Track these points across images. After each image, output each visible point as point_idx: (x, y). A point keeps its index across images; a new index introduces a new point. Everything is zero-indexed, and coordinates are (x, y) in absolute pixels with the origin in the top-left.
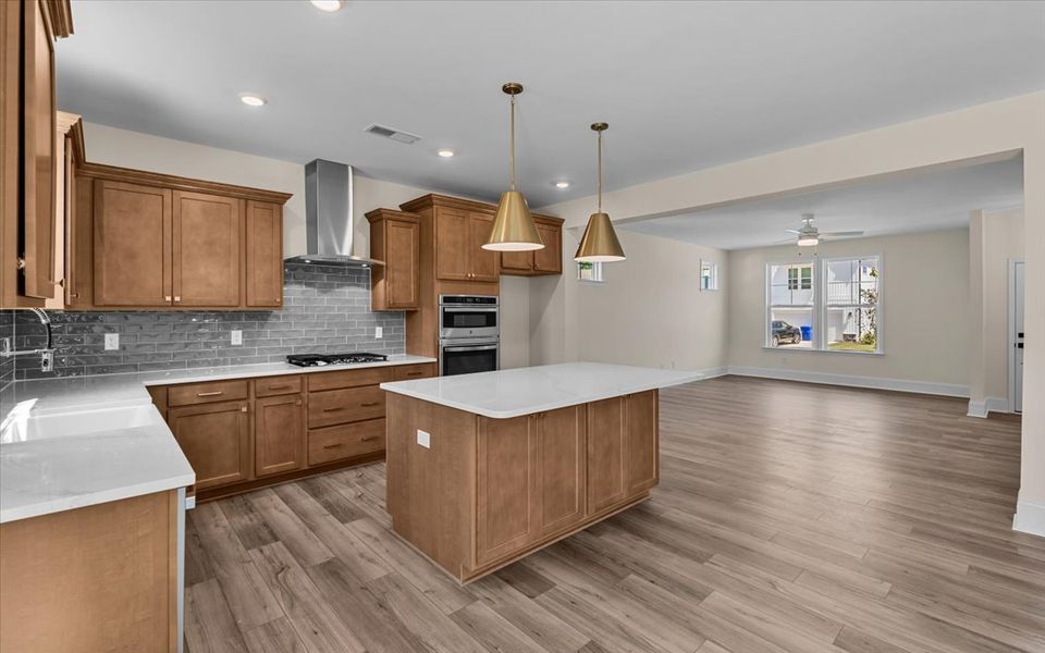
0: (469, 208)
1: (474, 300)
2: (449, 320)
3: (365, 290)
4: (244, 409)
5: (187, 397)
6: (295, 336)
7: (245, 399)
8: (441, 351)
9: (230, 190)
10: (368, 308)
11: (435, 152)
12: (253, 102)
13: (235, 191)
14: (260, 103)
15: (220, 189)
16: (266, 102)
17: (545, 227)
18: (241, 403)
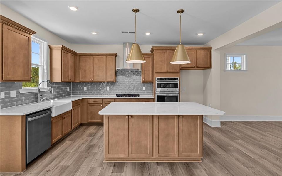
0: (167, 49)
1: (169, 79)
2: (159, 85)
3: (140, 77)
4: (101, 106)
5: (91, 101)
6: (121, 89)
7: (102, 103)
8: (156, 95)
9: (103, 54)
10: (141, 82)
11: (144, 34)
12: (94, 33)
13: (104, 54)
14: (96, 34)
15: (101, 54)
16: (97, 33)
17: (202, 51)
18: (101, 104)
